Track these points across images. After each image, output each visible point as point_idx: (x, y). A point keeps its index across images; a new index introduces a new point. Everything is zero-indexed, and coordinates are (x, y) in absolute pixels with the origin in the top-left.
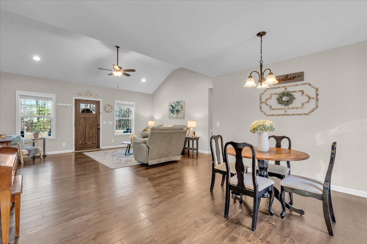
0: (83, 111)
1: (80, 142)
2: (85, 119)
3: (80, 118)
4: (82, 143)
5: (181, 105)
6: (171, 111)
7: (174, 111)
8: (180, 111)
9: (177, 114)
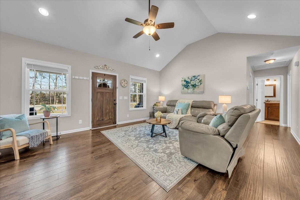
0: (100, 86)
1: (97, 119)
2: (102, 93)
3: (97, 92)
4: (99, 119)
5: (199, 79)
6: (184, 87)
7: (189, 85)
8: (197, 85)
9: (194, 89)
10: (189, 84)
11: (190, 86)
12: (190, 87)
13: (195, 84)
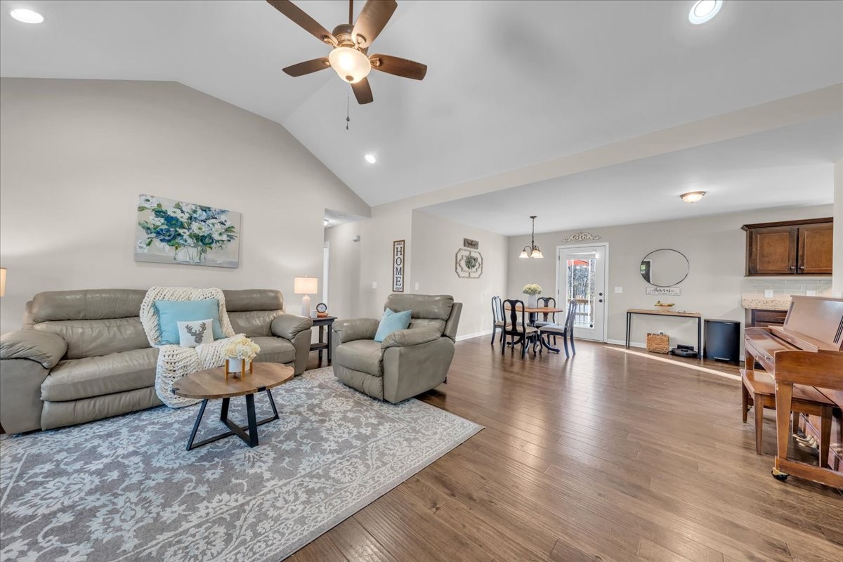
5: (222, 223)
6: (153, 235)
7: (179, 235)
8: (218, 241)
9: (203, 251)
10: (181, 231)
11: (186, 237)
12: (186, 241)
13: (210, 236)
